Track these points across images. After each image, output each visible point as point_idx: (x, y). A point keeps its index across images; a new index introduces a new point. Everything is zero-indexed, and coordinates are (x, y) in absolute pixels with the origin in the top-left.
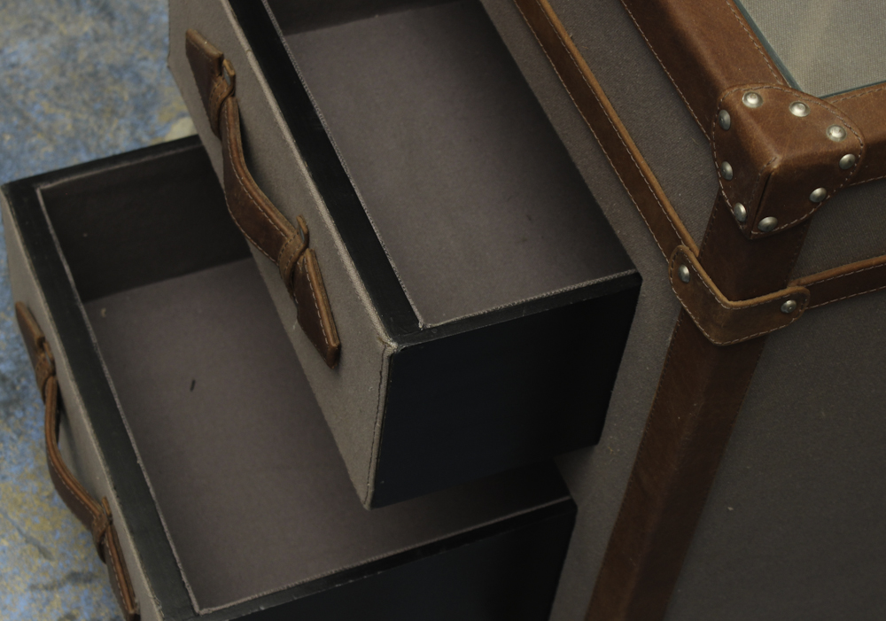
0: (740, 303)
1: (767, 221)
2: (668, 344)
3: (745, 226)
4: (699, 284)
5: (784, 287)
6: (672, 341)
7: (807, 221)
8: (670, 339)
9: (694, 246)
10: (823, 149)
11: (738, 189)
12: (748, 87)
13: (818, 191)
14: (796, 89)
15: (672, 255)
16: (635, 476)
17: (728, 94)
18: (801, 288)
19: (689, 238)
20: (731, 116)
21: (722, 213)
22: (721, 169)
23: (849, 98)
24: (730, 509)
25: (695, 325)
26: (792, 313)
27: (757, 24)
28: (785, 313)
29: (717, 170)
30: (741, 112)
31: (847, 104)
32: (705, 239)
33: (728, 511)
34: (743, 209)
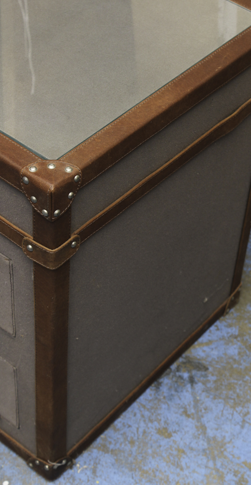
0: (56, 249)
1: (57, 212)
2: (33, 279)
3: (49, 217)
4: (38, 249)
5: (70, 237)
6: (34, 277)
7: (70, 207)
8: (33, 277)
9: (29, 236)
10: (67, 177)
11: (41, 204)
12: (29, 165)
13: (70, 194)
14: (47, 160)
15: (22, 243)
16: (37, 339)
17: (23, 170)
18: (76, 235)
19: (26, 234)
20: (28, 178)
21: (37, 216)
22: (31, 200)
23: (67, 156)
24: (77, 339)
25: (42, 266)
26: (75, 247)
27: (21, 142)
28: (73, 248)
29: (29, 201)
30: (31, 175)
31: (68, 158)
32: (34, 231)
33: (77, 340)
34: (46, 211)
